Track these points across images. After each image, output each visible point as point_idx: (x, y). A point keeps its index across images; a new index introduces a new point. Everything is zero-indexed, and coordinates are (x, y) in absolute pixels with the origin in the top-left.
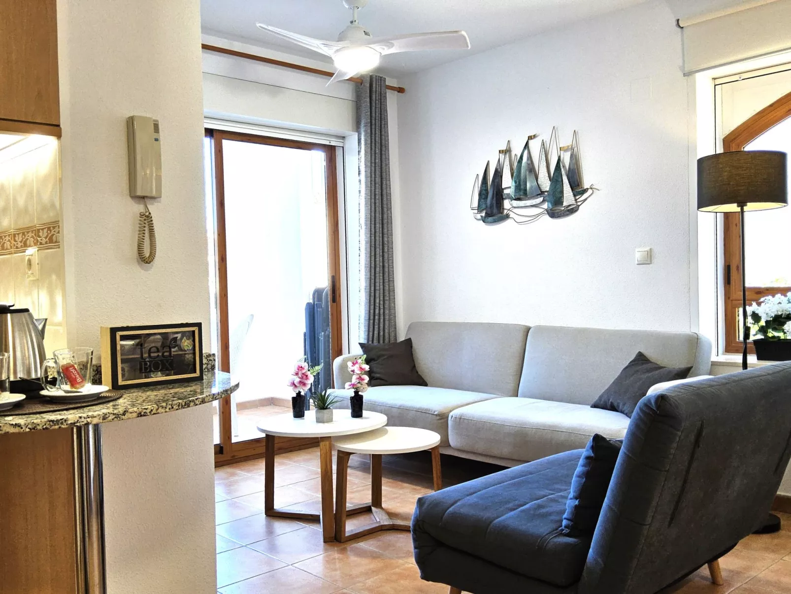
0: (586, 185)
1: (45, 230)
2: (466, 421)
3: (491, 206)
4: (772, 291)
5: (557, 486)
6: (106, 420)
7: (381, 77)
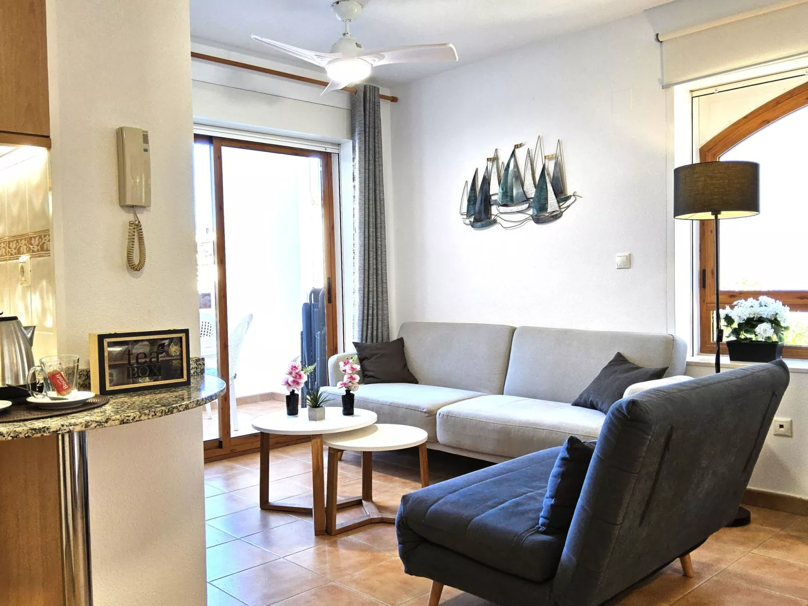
0: (569, 192)
1: (37, 239)
2: (453, 418)
3: (480, 212)
4: (744, 295)
5: (534, 484)
6: (88, 428)
7: (375, 87)
